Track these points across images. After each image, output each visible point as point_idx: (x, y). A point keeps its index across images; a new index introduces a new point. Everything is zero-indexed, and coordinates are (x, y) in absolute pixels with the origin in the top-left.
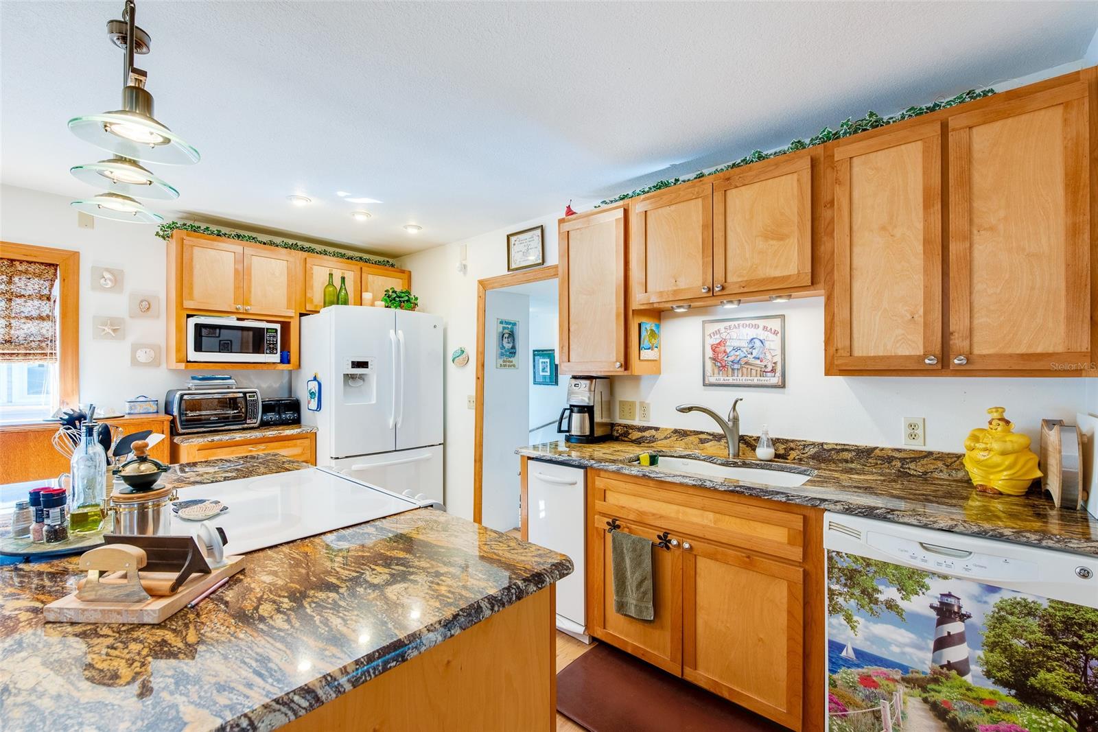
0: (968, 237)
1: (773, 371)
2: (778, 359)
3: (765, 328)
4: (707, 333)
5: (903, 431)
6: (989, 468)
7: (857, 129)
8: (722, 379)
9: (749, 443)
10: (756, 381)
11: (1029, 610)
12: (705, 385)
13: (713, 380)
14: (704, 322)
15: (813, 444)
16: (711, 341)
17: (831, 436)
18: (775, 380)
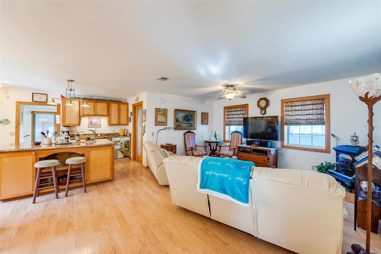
0: (121, 114)
1: (99, 125)
2: (100, 124)
3: (98, 120)
4: (89, 120)
5: (113, 131)
6: (121, 133)
7: (111, 101)
8: (92, 126)
9: (97, 135)
10: (97, 126)
11: (126, 141)
12: (89, 127)
13: (90, 126)
14: (89, 118)
15: (105, 134)
16: (89, 121)
17: (106, 133)
18: (99, 126)
